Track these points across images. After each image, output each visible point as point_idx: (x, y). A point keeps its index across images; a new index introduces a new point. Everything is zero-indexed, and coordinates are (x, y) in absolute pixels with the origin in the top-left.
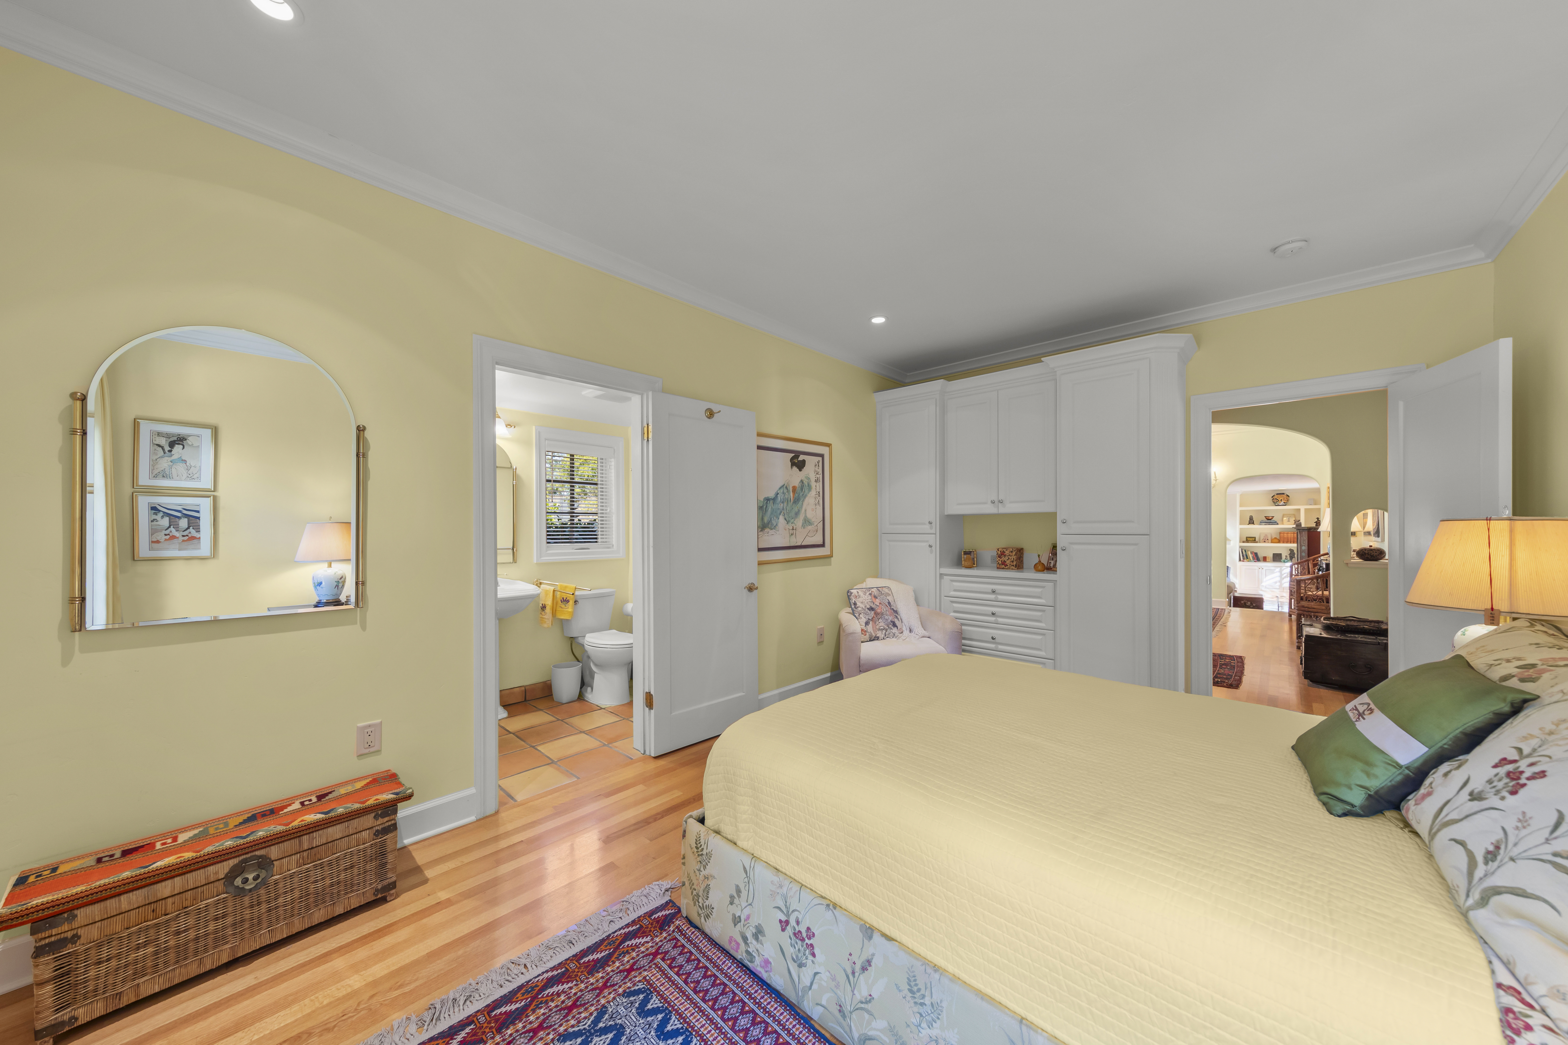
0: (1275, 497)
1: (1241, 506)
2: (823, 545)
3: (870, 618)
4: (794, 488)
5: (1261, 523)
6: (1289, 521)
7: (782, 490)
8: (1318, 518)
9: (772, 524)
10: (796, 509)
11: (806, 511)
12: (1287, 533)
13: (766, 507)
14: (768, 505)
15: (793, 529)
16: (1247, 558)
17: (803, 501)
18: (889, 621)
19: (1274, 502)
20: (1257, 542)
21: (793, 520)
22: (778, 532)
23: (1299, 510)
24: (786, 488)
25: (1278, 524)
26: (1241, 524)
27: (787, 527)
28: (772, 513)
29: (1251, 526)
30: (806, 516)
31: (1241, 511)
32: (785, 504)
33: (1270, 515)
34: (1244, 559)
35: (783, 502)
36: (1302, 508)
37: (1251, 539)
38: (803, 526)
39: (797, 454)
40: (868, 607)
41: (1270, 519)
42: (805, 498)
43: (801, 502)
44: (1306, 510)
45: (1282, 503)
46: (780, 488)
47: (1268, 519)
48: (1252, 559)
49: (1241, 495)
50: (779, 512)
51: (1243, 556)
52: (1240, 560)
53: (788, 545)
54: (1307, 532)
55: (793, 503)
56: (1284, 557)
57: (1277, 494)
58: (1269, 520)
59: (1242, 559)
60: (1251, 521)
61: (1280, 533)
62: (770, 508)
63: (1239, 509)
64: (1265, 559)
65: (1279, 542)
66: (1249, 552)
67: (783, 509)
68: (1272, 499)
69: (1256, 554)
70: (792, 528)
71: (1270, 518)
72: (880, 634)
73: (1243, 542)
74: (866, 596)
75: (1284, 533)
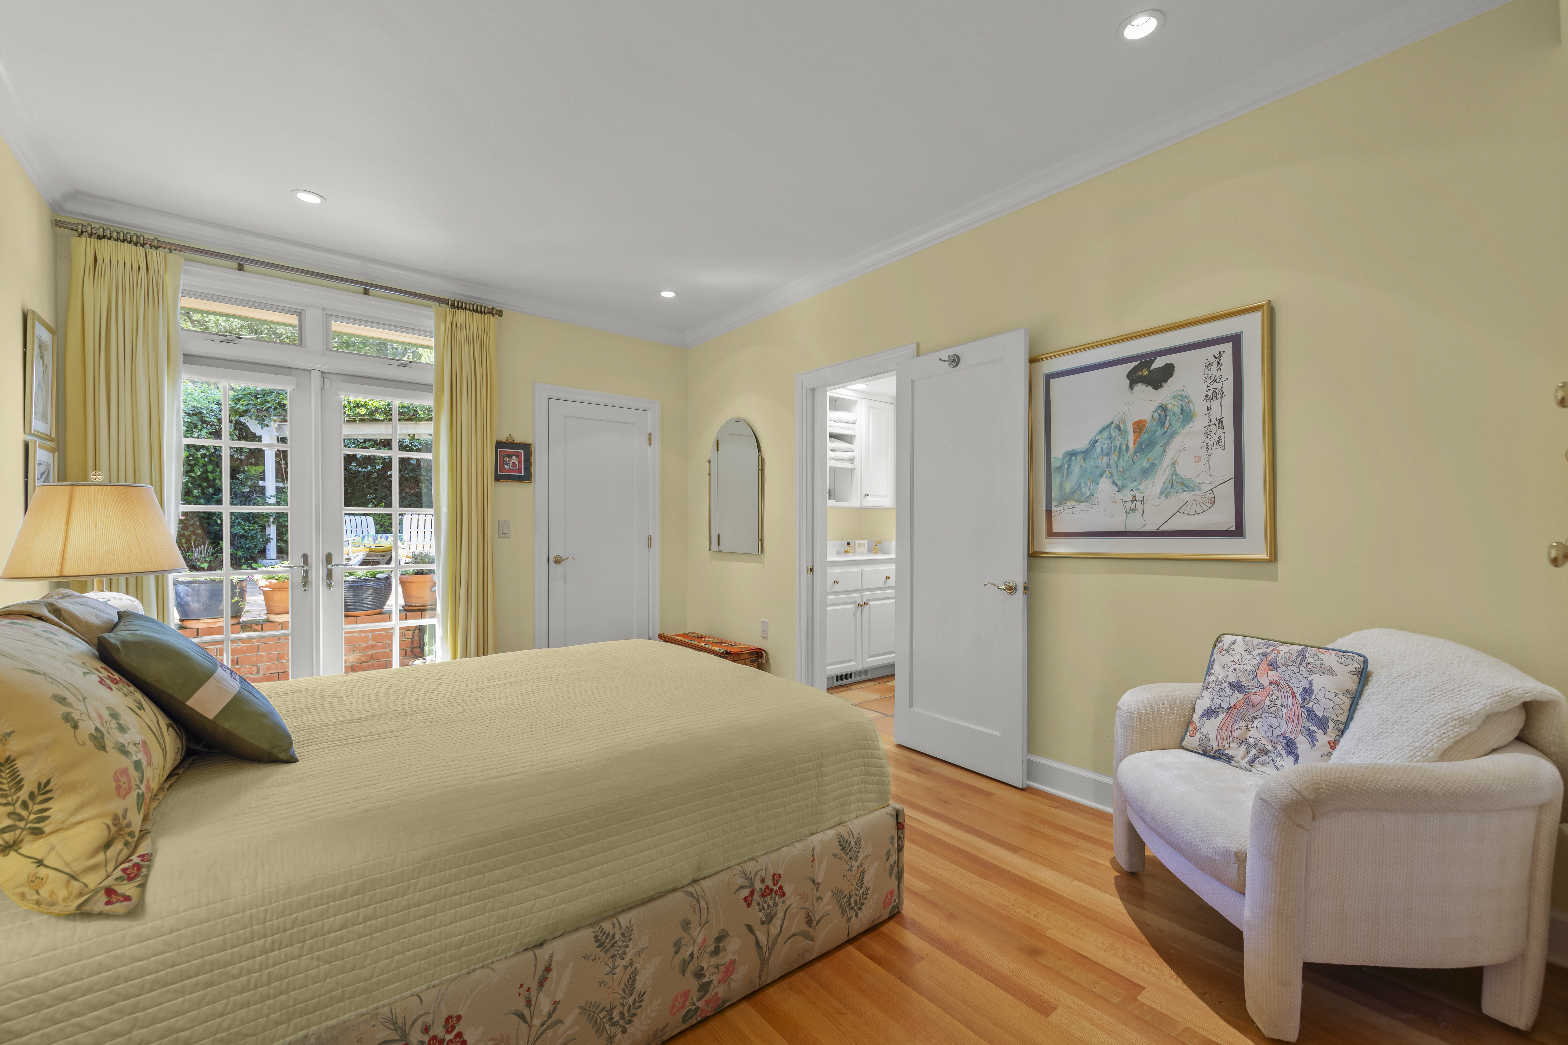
2: (1238, 531)
3: (1225, 706)
4: (1139, 426)
7: (1106, 434)
9: (1082, 494)
10: (1145, 464)
11: (1174, 463)
13: (1069, 466)
14: (1073, 464)
15: (1134, 500)
17: (1167, 444)
18: (1277, 732)
21: (1135, 484)
22: (1095, 507)
24: (1118, 428)
27: (1119, 496)
28: (1082, 476)
30: (1175, 473)
32: (1114, 457)
35: (1108, 455)
38: (1165, 493)
39: (1146, 359)
40: (1232, 678)
42: (1172, 437)
43: (1158, 449)
46: (1101, 431)
50: (1098, 472)
53: (1121, 528)
55: (1135, 452)
62: (1078, 467)
67: (1108, 465)
70: (1131, 498)
72: (1237, 751)
74: (1249, 657)
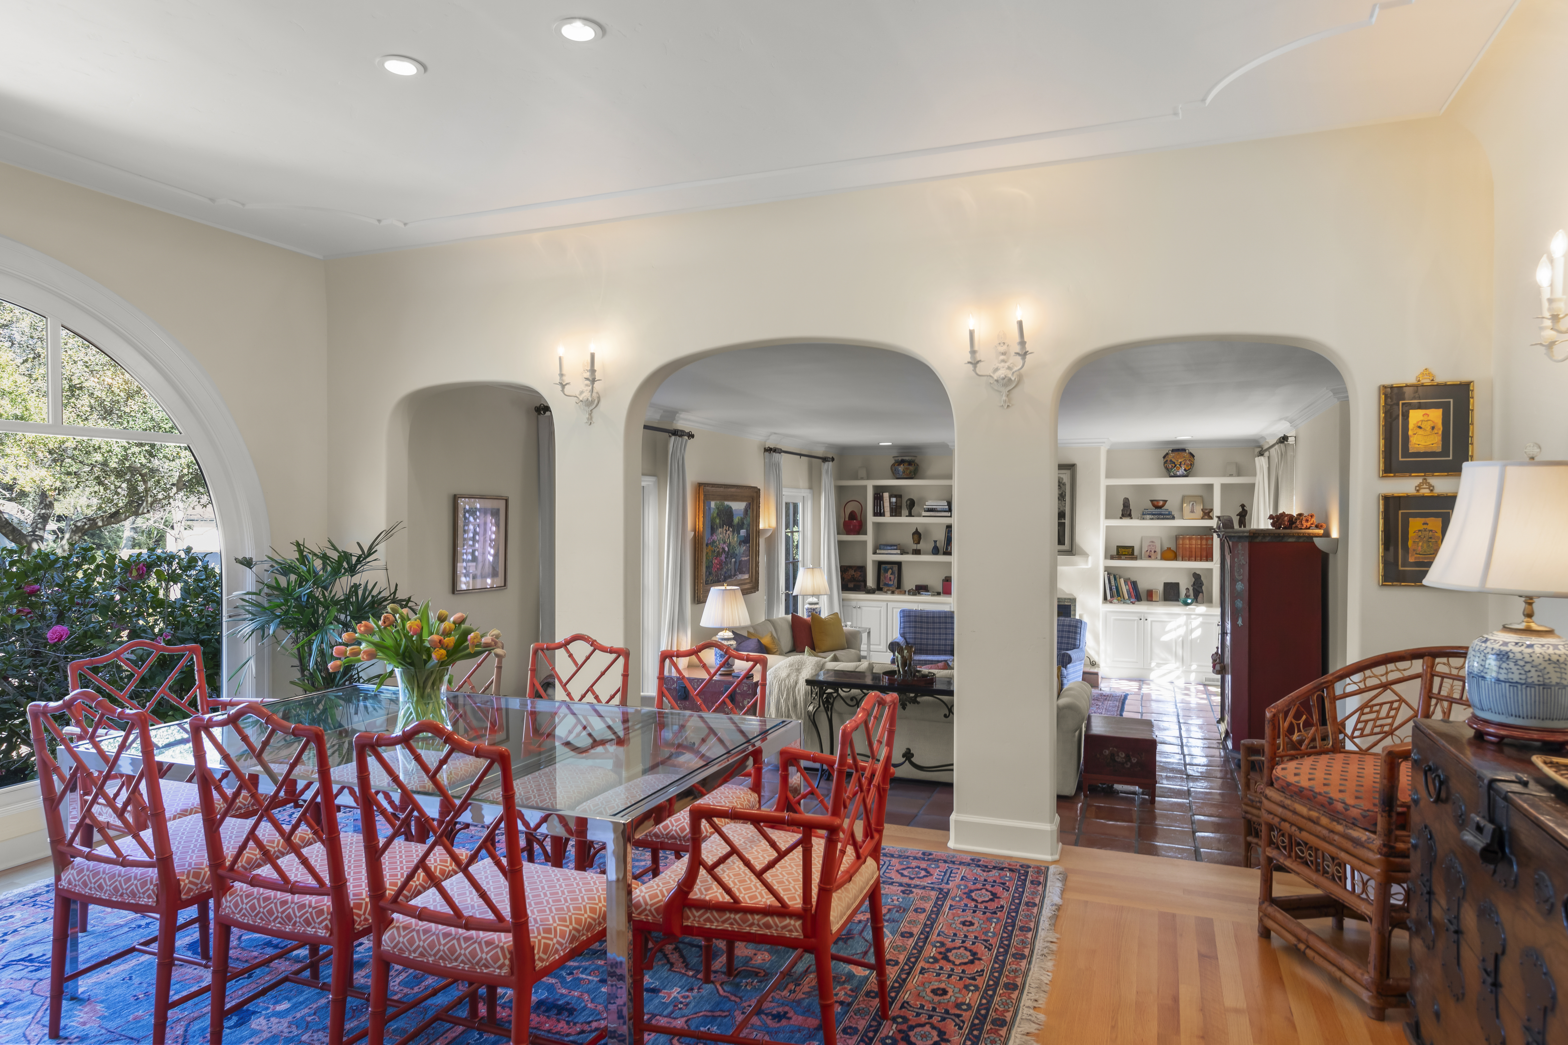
0: (1170, 458)
1: (1108, 476)
5: (1143, 516)
6: (1192, 511)
8: (1243, 506)
12: (1190, 539)
16: (1118, 594)
19: (1167, 469)
20: (1136, 558)
23: (1210, 487)
25: (1173, 518)
26: (1108, 516)
29: (1126, 522)
31: (1109, 488)
33: (1160, 496)
34: (1112, 596)
36: (1217, 482)
37: (1124, 552)
41: (1160, 507)
44: (1224, 487)
45: (1181, 471)
47: (1157, 507)
48: (1126, 596)
49: (1109, 452)
51: (1111, 589)
52: (1105, 598)
54: (1247, 544)
56: (1183, 592)
57: (1173, 451)
58: (1158, 510)
59: (1109, 597)
60: (1126, 513)
61: (1177, 538)
63: (1104, 482)
64: (1149, 596)
65: (1175, 558)
66: (1122, 581)
68: (1162, 461)
69: (1134, 584)
71: (1161, 503)
73: (1112, 558)
75: (1184, 539)
